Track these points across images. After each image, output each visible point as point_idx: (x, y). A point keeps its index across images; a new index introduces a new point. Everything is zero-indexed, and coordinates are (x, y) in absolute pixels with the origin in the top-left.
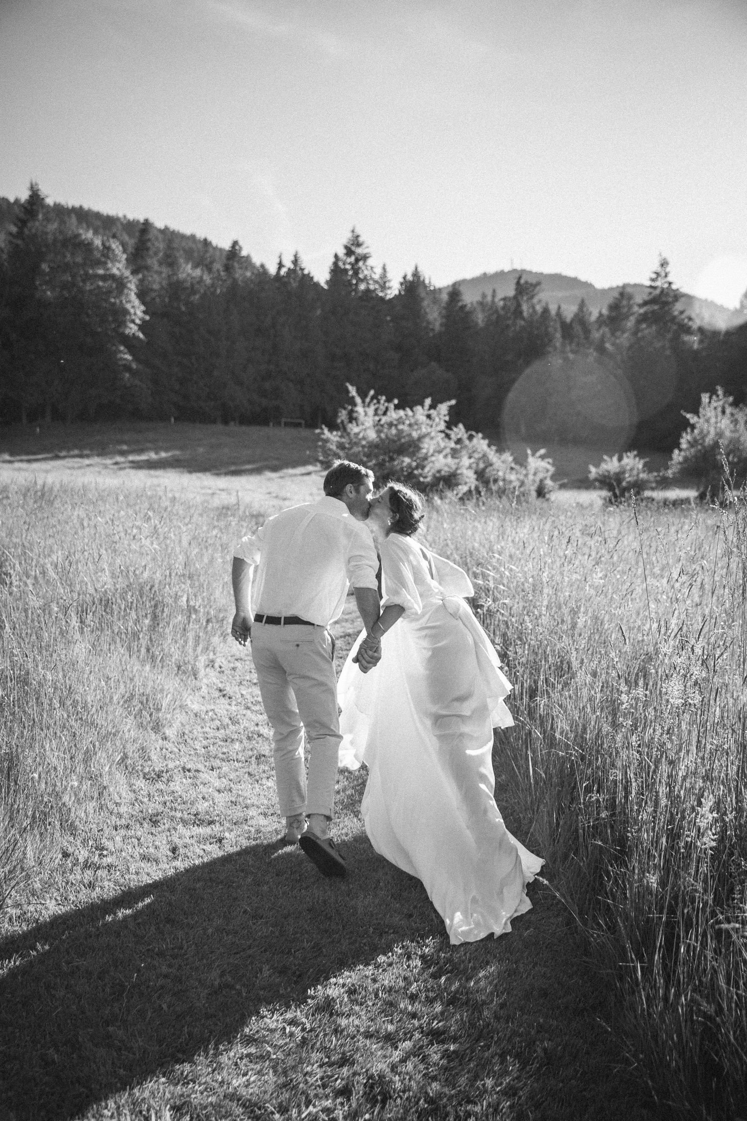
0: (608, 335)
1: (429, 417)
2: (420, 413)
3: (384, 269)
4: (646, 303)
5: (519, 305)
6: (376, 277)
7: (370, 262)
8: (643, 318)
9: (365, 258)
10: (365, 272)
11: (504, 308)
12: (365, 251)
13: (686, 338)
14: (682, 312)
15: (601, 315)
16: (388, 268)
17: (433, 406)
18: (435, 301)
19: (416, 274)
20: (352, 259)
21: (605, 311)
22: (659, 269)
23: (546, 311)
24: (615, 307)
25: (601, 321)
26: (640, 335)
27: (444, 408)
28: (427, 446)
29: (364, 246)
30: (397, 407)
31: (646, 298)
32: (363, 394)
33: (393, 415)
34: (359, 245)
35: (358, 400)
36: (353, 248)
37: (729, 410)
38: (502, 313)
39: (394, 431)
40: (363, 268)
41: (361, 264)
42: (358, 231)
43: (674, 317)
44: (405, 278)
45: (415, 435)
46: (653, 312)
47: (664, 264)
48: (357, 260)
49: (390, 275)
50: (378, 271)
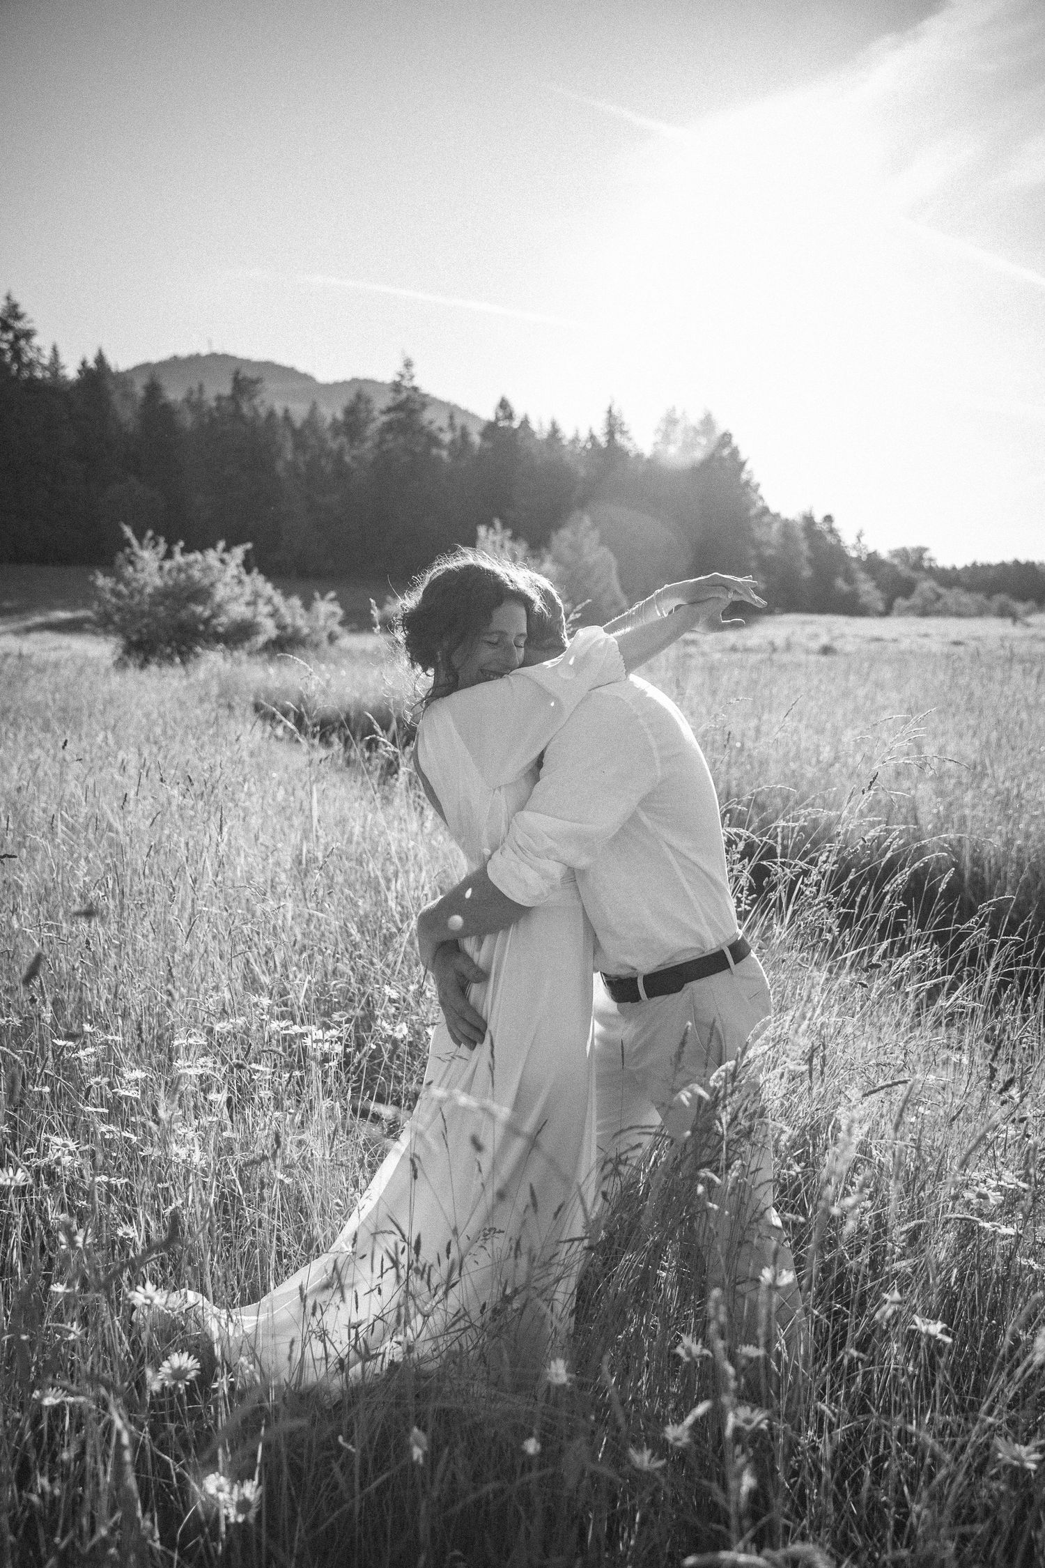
0: (347, 446)
1: (222, 561)
2: (212, 557)
3: (55, 350)
4: (389, 410)
5: (238, 407)
6: (46, 361)
7: (36, 341)
8: (388, 427)
9: (28, 335)
10: (30, 355)
11: (218, 408)
12: (28, 326)
13: (434, 451)
14: (431, 423)
15: (335, 420)
16: (61, 350)
17: (227, 549)
18: (127, 396)
19: (100, 360)
20: (10, 336)
21: (340, 416)
22: (403, 371)
23: (271, 414)
24: (350, 411)
25: (336, 428)
26: (384, 448)
27: (239, 552)
28: (221, 593)
29: (25, 320)
30: (185, 551)
31: (391, 404)
32: (140, 536)
33: (179, 559)
34: (18, 317)
35: (134, 542)
36: (11, 321)
37: (508, 544)
38: (216, 414)
39: (183, 576)
40: (27, 349)
41: (22, 343)
42: (16, 298)
43: (423, 428)
44: (84, 363)
45: (206, 582)
46: (399, 421)
47: (408, 364)
48: (17, 338)
49: (63, 359)
50: (47, 353)
